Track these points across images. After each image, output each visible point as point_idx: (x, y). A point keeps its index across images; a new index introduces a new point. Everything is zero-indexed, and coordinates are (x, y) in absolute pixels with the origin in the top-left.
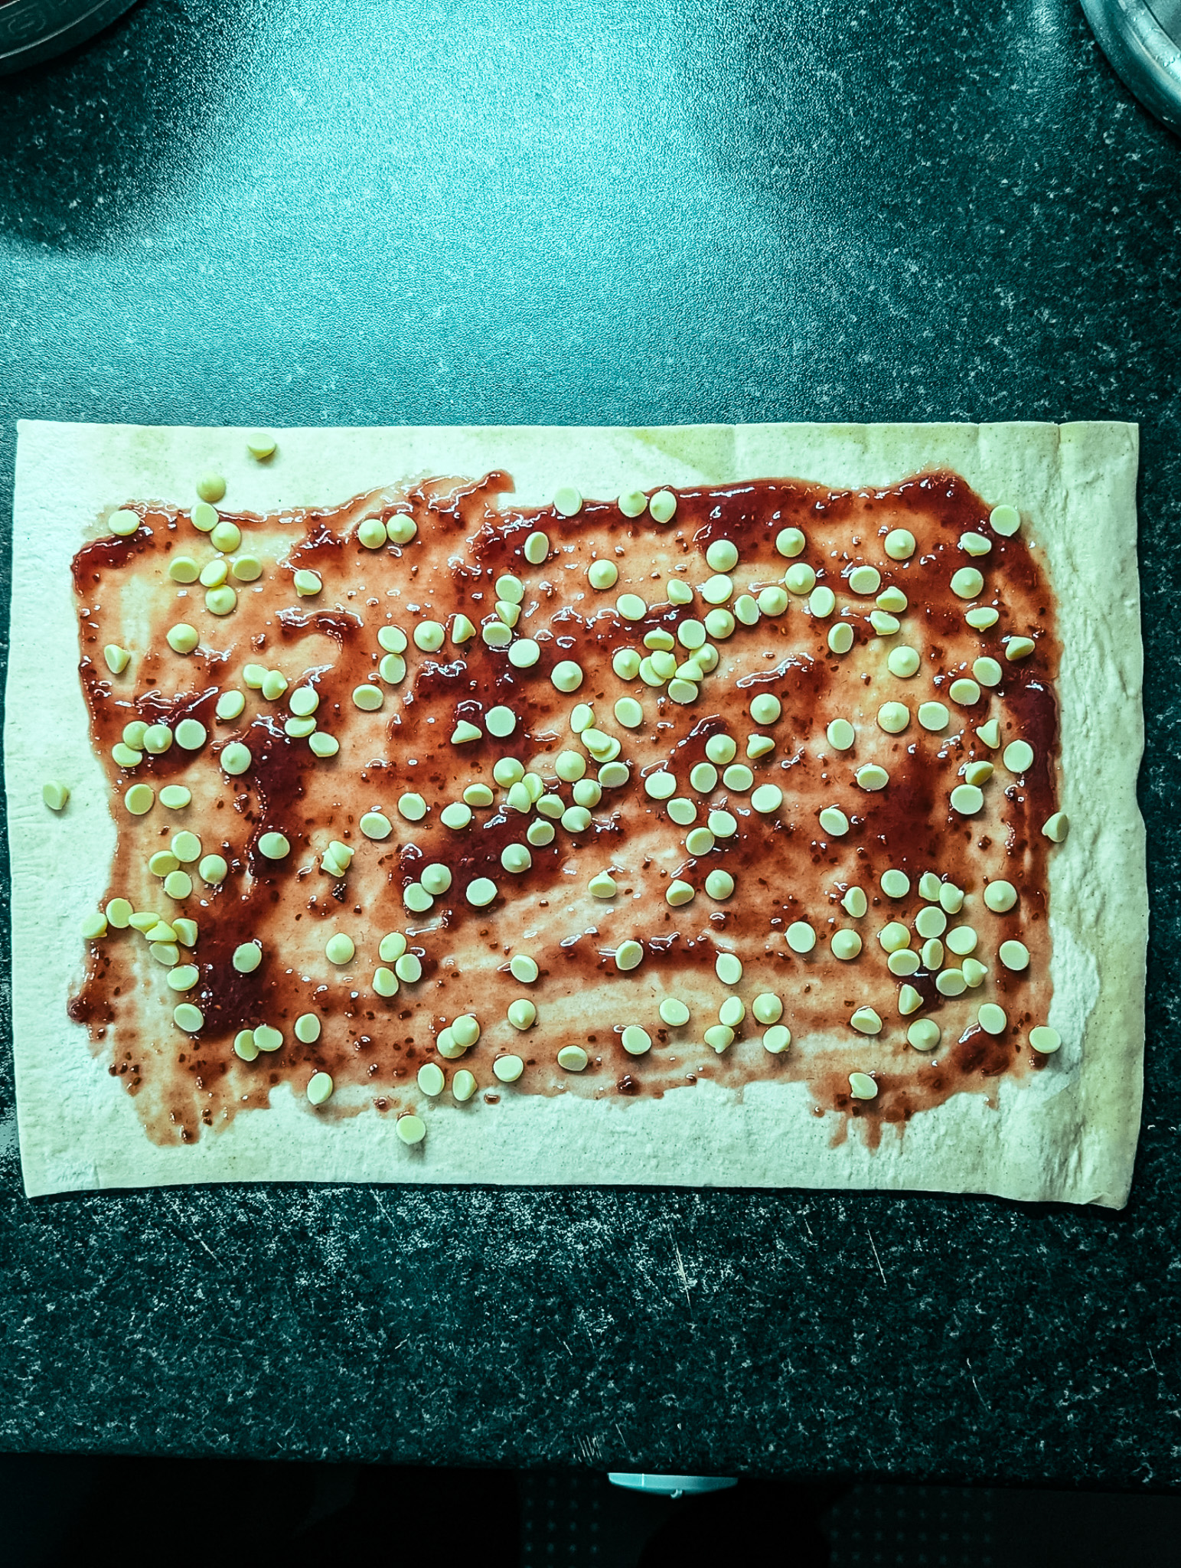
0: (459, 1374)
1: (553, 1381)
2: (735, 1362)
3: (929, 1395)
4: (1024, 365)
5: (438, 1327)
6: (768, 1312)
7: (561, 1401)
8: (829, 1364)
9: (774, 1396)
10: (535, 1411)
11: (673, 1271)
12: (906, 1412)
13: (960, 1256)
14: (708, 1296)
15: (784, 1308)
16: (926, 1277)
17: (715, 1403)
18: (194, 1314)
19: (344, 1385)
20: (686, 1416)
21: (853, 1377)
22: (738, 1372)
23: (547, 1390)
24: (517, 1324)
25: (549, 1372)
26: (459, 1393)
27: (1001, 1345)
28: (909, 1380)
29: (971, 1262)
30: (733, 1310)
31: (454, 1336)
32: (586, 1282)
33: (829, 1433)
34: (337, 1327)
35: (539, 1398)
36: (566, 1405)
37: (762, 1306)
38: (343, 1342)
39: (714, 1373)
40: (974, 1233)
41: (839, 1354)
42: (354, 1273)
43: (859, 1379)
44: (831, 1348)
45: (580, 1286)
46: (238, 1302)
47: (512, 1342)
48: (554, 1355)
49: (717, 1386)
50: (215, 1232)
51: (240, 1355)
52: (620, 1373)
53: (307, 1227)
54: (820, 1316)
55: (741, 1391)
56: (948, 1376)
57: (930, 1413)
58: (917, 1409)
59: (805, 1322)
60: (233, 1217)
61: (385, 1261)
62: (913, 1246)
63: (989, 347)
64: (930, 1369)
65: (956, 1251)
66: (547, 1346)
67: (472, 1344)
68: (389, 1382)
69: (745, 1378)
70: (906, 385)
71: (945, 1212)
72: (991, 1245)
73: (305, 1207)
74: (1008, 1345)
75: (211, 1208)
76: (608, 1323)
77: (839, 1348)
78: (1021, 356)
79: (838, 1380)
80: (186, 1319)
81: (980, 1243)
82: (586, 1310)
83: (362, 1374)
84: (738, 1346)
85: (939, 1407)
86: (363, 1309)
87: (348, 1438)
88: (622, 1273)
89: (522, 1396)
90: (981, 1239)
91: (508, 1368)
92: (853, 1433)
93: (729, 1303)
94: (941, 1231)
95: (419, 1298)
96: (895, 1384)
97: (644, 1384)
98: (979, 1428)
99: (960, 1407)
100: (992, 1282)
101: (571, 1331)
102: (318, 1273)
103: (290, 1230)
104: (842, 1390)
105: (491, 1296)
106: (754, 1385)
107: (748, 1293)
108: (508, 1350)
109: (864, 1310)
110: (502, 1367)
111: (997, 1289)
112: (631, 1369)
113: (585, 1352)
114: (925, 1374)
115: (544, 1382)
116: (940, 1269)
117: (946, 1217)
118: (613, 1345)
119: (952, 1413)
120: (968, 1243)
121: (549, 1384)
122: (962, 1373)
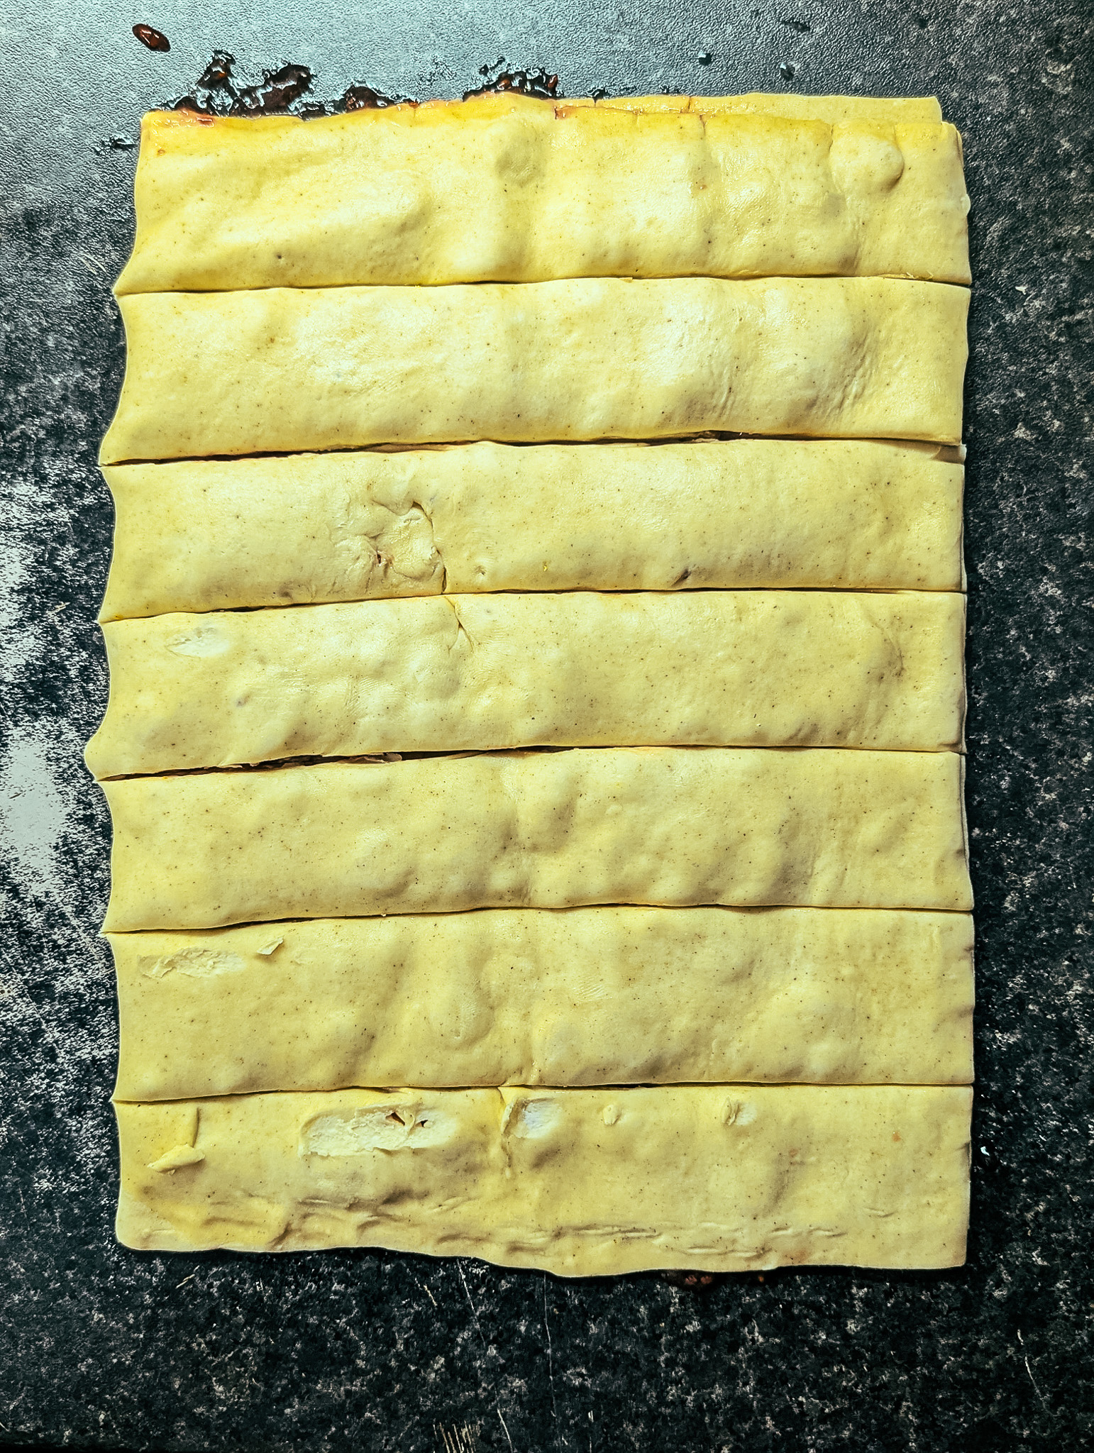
0: (271, 1326)
1: (407, 1343)
2: (677, 1324)
3: (958, 1380)
7: (417, 1371)
8: (815, 1332)
9: (732, 1375)
10: (380, 1387)
12: (925, 1407)
13: (1013, 1179)
17: (645, 1383)
19: (100, 1338)
20: (606, 1401)
21: (849, 1351)
22: (679, 1339)
23: (398, 1355)
25: (401, 1330)
26: (268, 1354)
27: (1069, 1311)
28: (931, 1359)
29: (1029, 1188)
33: (811, 1433)
34: (93, 1252)
35: (386, 1368)
36: (424, 1379)
38: (100, 1275)
39: (643, 1338)
40: (1034, 1145)
41: (830, 1317)
43: (858, 1356)
44: (818, 1309)
47: (350, 1284)
48: (409, 1305)
49: (647, 1359)
52: (505, 1335)
53: (53, 1105)
55: (684, 1366)
56: (987, 1355)
57: (960, 1408)
58: (941, 1402)
64: (963, 1343)
66: (399, 1292)
67: (289, 1284)
68: (166, 1337)
69: (690, 1348)
71: (992, 1114)
72: (1058, 1164)
73: (51, 1075)
74: (1079, 1312)
77: (829, 1309)
79: (826, 1355)
81: (1042, 1160)
83: (126, 1324)
84: (682, 1301)
85: (974, 1401)
87: (102, 1417)
89: (361, 1363)
90: (1044, 1155)
91: (341, 1322)
92: (846, 1433)
96: (910, 1363)
97: (540, 1351)
98: (1032, 1433)
99: (1006, 1401)
100: (1058, 1218)
101: (436, 1270)
102: (68, 1172)
104: (831, 1371)
106: (703, 1358)
108: (343, 1295)
110: (332, 1319)
111: (1065, 1229)
112: (523, 1329)
113: (455, 1301)
114: (956, 1351)
115: (393, 1343)
116: (983, 1197)
117: (993, 1120)
118: (497, 1292)
119: (993, 1410)
120: (1025, 1160)
121: (400, 1347)
122: (1010, 1351)
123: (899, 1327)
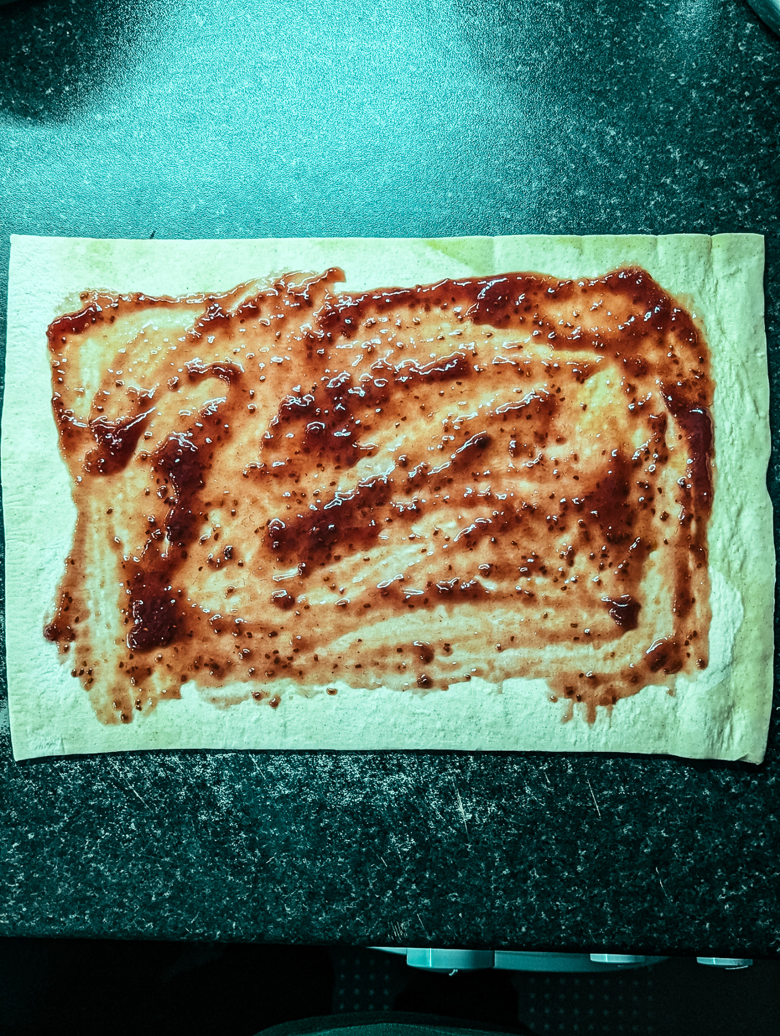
0: (310, 880)
1: (374, 884)
2: (498, 870)
3: (630, 892)
4: (686, 197)
5: (296, 848)
6: (520, 836)
7: (379, 898)
8: (562, 872)
9: (525, 894)
10: (362, 906)
11: (455, 808)
12: (615, 905)
13: (651, 797)
14: (479, 825)
15: (532, 833)
16: (628, 811)
17: (485, 899)
18: (129, 841)
19: (231, 887)
20: (466, 908)
21: (578, 880)
22: (500, 877)
23: (370, 890)
24: (349, 846)
25: (372, 878)
26: (310, 893)
27: (679, 857)
28: (617, 882)
29: (659, 801)
30: (496, 835)
31: (307, 854)
32: (396, 817)
33: (562, 919)
34: (227, 848)
35: (364, 896)
36: (383, 901)
37: (516, 832)
38: (231, 859)
39: (484, 878)
40: (660, 781)
41: (570, 865)
42: (238, 811)
43: (583, 882)
44: (563, 861)
45: (392, 819)
46: (159, 832)
47: (346, 858)
48: (374, 867)
49: (485, 887)
50: (143, 784)
51: (160, 869)
52: (419, 880)
53: (206, 780)
54: (556, 839)
55: (503, 890)
56: (642, 879)
57: (631, 905)
58: (622, 902)
59: (546, 842)
60: (156, 774)
61: (259, 803)
62: (618, 790)
63: (664, 185)
64: (631, 875)
65: (647, 793)
66: (370, 861)
67: (319, 859)
68: (262, 886)
69: (505, 881)
70: (608, 210)
71: (640, 767)
72: (672, 789)
73: (204, 766)
74: (683, 858)
75: (141, 767)
76: (411, 845)
77: (569, 860)
78: (685, 191)
79: (569, 882)
80: (124, 843)
81: (664, 788)
82: (396, 835)
83: (244, 881)
84: (500, 860)
85: (637, 901)
86: (244, 836)
87: (234, 925)
88: (421, 810)
89: (353, 895)
90: (665, 785)
91: (343, 876)
92: (579, 918)
93: (494, 830)
94: (637, 780)
95: (282, 828)
96: (607, 885)
97: (436, 886)
98: (664, 914)
99: (652, 900)
100: (673, 815)
101: (386, 850)
102: (214, 811)
103: (194, 782)
104: (570, 890)
105: (332, 826)
106: (511, 886)
107: (507, 824)
109: (585, 834)
110: (339, 875)
111: (676, 820)
112: (427, 876)
113: (396, 864)
114: (628, 878)
115: (368, 885)
116: (637, 806)
117: (641, 770)
118: (415, 859)
119: (646, 905)
120: (656, 788)
121: (371, 887)
122: (653, 877)
123: (601, 868)
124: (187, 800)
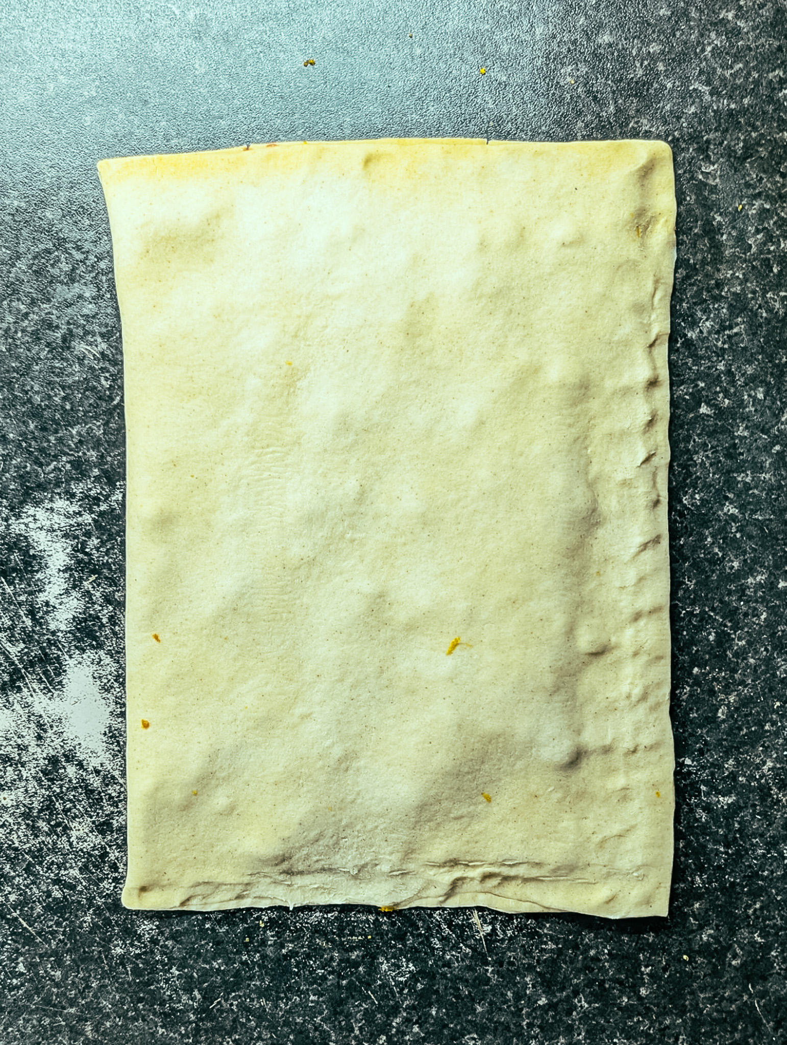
0: (272, 1027)
1: (361, 1029)
2: (531, 1000)
3: (714, 1020)
4: (757, 38)
5: (249, 985)
6: (560, 952)
8: (620, 997)
9: (570, 1030)
11: (468, 919)
13: (738, 889)
14: (503, 940)
15: (576, 947)
16: (707, 911)
18: (17, 988)
21: (642, 1008)
22: (534, 1010)
23: (356, 1037)
24: (324, 978)
25: (357, 1021)
28: (696, 1008)
30: (527, 953)
31: (263, 993)
32: (387, 935)
34: (154, 990)
37: (554, 946)
38: (160, 1005)
39: (512, 1012)
40: (750, 866)
41: (629, 987)
42: (167, 939)
43: (648, 1009)
44: (621, 983)
45: (382, 939)
46: (58, 973)
47: (320, 995)
48: (360, 1005)
49: (514, 1024)
50: (32, 909)
51: (63, 1023)
52: (423, 1018)
54: (610, 954)
55: (539, 1027)
56: (731, 1000)
57: (717, 1037)
58: (704, 1034)
59: (596, 959)
60: (49, 894)
61: (195, 926)
62: (693, 882)
63: (724, 21)
64: (715, 996)
65: (733, 884)
66: (353, 997)
67: (282, 999)
68: (206, 1039)
69: (542, 1015)
70: (646, 63)
71: (722, 849)
72: (766, 877)
75: (27, 886)
76: (410, 972)
77: (628, 982)
78: (754, 29)
79: (629, 1011)
80: (10, 991)
81: (756, 875)
82: (388, 960)
83: (180, 1034)
84: (534, 986)
85: (726, 1031)
86: (177, 973)
88: (420, 924)
90: (757, 872)
91: (318, 1020)
93: (523, 946)
94: (719, 867)
95: (230, 959)
96: (682, 1012)
97: (446, 1026)
99: (745, 1029)
100: (769, 911)
101: (375, 981)
102: (133, 941)
103: (104, 903)
104: (632, 1021)
105: (297, 953)
106: (550, 1021)
107: (540, 936)
108: (317, 1002)
109: (649, 945)
110: (312, 1019)
111: (774, 918)
112: (434, 1013)
113: (389, 1000)
114: (711, 1000)
115: (352, 1030)
116: (720, 903)
117: (722, 853)
118: (415, 991)
119: (737, 1036)
120: (745, 876)
121: (357, 1032)
122: (745, 998)
123: (673, 989)
124: (95, 927)
